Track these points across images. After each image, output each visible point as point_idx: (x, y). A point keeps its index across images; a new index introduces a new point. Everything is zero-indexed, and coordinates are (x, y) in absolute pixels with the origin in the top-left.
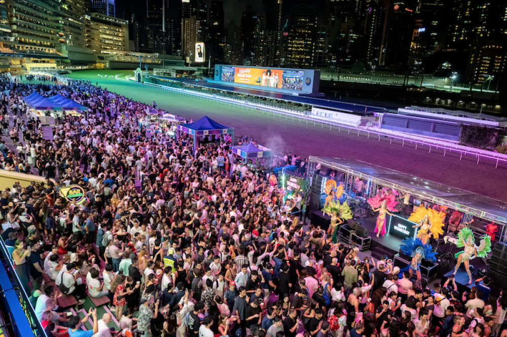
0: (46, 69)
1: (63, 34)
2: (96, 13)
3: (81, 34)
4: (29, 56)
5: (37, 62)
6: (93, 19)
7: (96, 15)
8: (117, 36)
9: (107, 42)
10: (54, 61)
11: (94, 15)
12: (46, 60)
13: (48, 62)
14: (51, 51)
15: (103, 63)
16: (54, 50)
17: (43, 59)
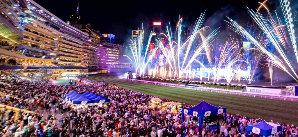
0: (73, 75)
1: (86, 55)
2: (106, 43)
3: (96, 55)
4: (65, 68)
5: (68, 71)
6: (104, 46)
7: (106, 44)
8: (116, 54)
9: (110, 58)
10: (79, 70)
11: (104, 44)
12: (74, 70)
13: (75, 71)
14: (78, 65)
15: (106, 70)
16: (80, 64)
17: (72, 70)
